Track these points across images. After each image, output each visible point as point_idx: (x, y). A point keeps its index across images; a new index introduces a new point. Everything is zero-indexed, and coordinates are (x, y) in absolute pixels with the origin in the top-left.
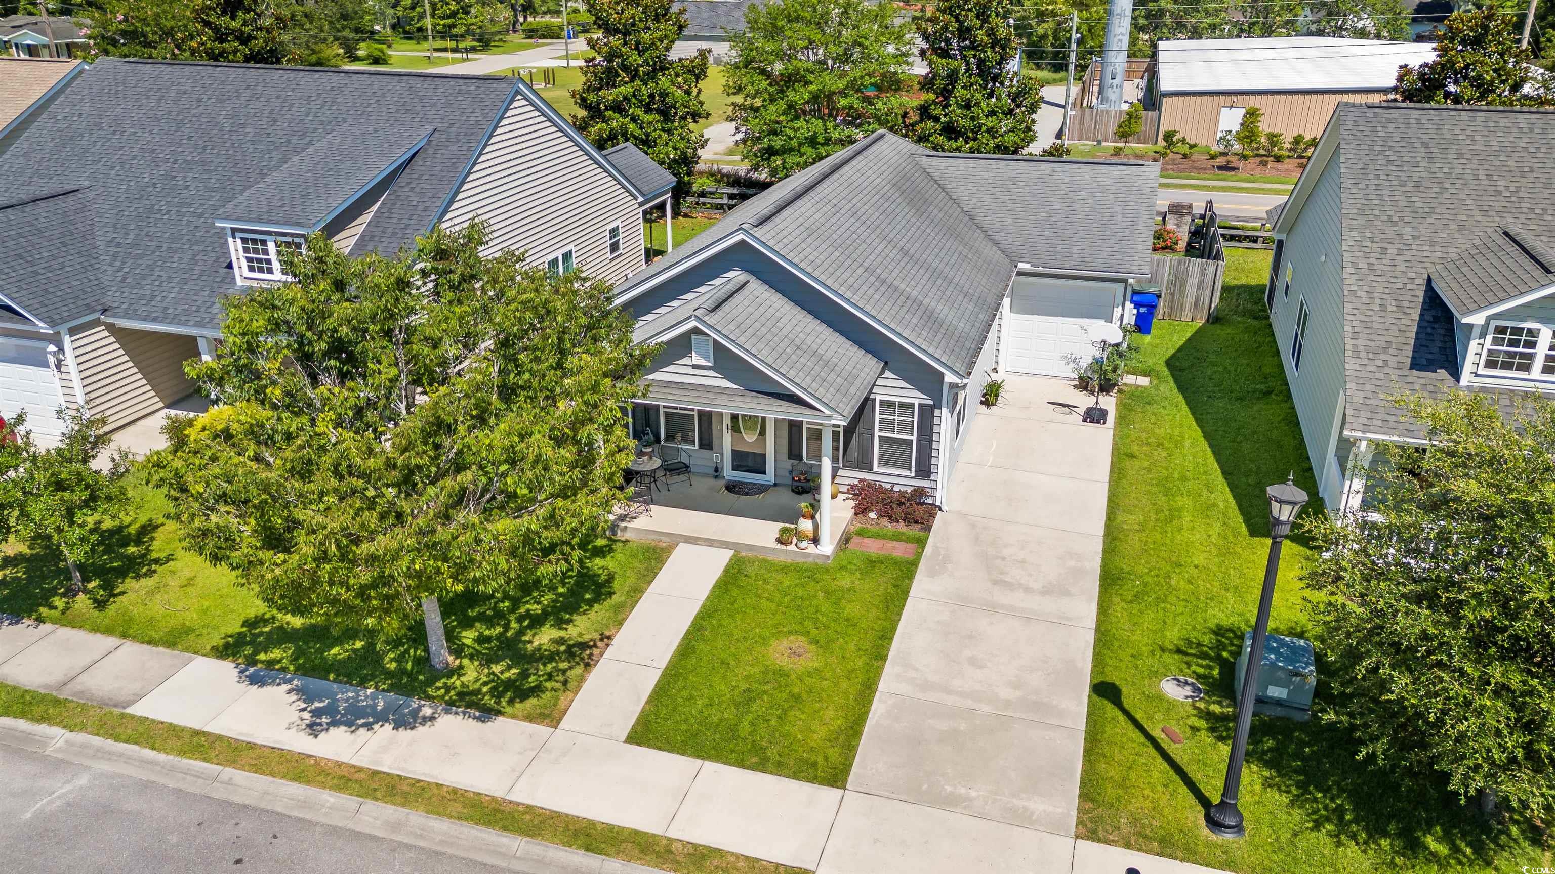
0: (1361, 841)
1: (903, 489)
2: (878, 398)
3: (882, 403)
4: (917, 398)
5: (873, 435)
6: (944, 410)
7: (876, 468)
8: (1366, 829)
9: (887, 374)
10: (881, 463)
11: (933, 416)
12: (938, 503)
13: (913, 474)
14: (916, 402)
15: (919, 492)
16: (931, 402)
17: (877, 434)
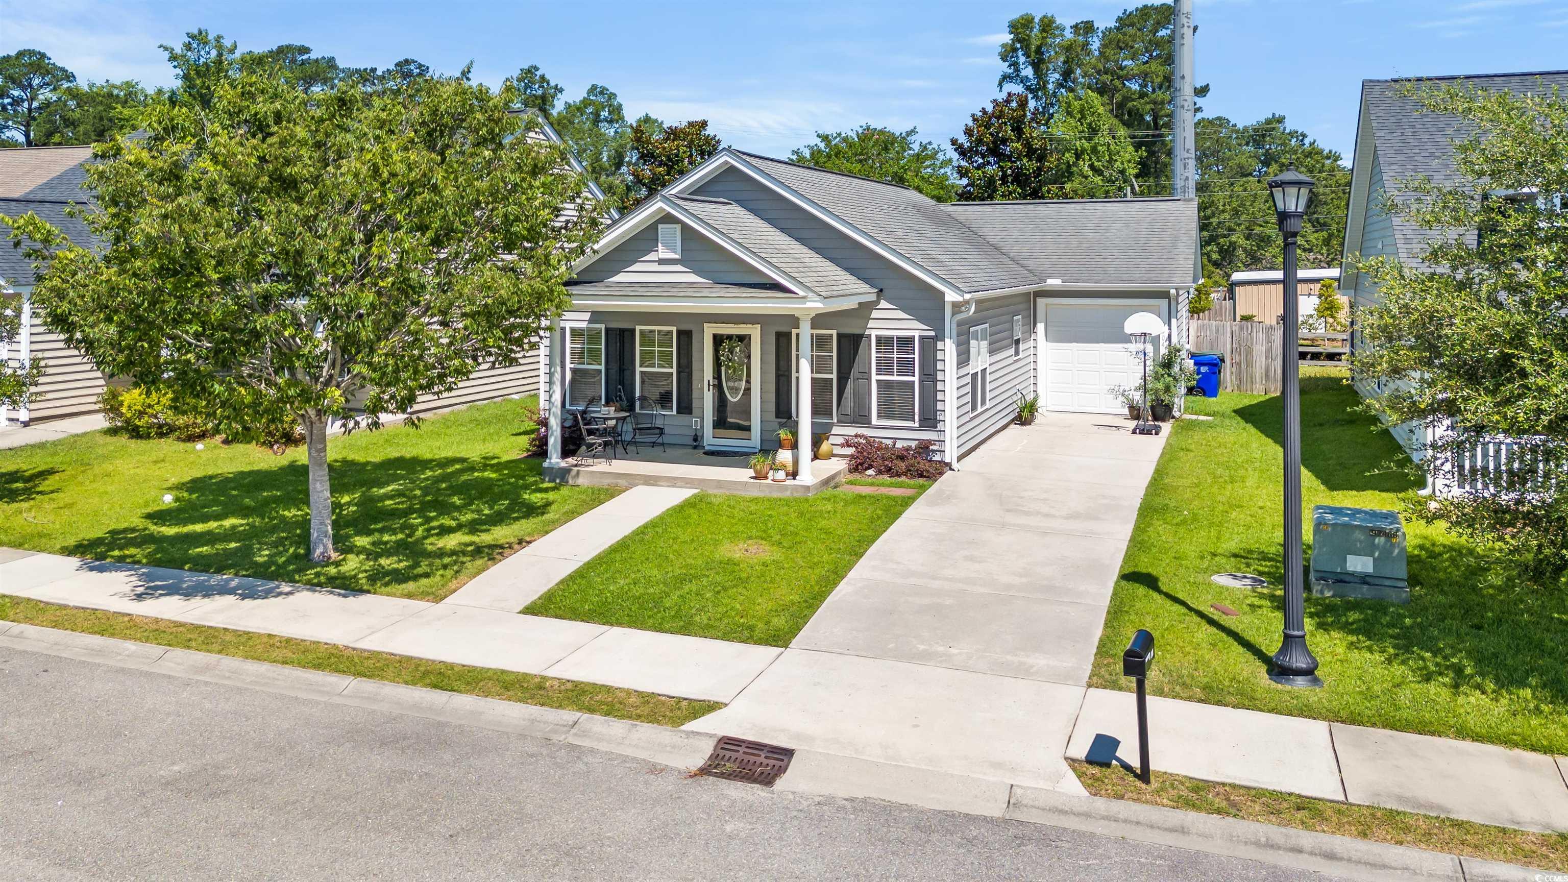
0: (1489, 691)
1: (906, 444)
2: (874, 333)
3: (879, 339)
4: (915, 329)
5: (869, 379)
6: (947, 340)
7: (874, 421)
8: (1497, 680)
9: (883, 304)
10: (879, 416)
11: (936, 350)
12: (948, 460)
13: (917, 425)
14: (916, 334)
15: (924, 448)
16: (933, 333)
17: (874, 377)
